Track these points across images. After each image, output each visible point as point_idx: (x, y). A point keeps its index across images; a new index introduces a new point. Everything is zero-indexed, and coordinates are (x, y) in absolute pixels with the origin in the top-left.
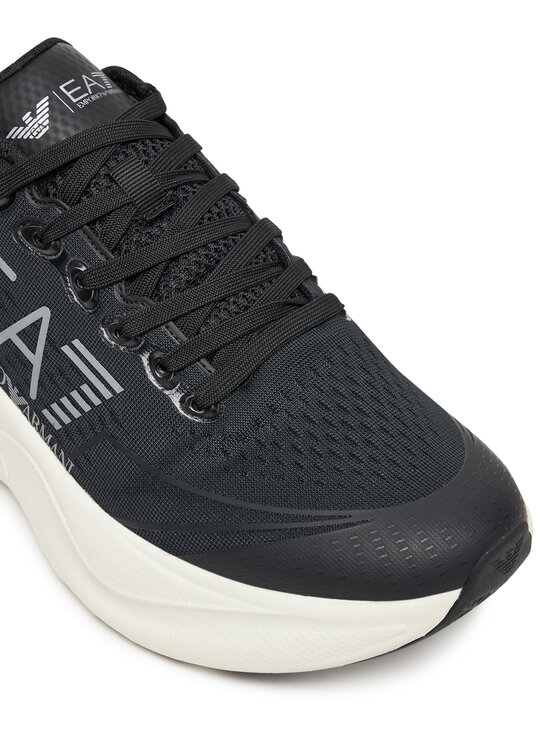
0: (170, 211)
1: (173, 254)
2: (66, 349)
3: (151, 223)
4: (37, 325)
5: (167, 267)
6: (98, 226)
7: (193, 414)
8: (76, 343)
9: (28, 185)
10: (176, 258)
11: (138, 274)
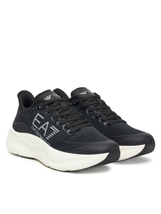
0: (68, 109)
1: (68, 114)
2: (51, 127)
3: (65, 110)
4: (46, 125)
5: (67, 116)
6: (57, 110)
7: (70, 134)
8: (53, 126)
9: (47, 105)
10: (69, 115)
11: (63, 116)
